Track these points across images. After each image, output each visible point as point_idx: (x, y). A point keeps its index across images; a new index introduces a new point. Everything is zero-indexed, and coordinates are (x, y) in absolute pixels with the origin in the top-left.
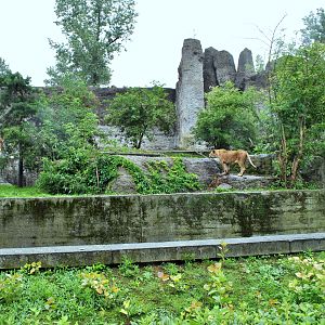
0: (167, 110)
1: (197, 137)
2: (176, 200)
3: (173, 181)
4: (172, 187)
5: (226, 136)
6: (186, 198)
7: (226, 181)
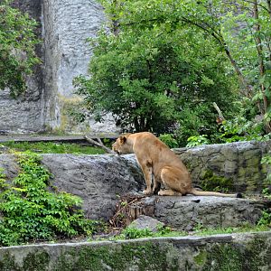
0: (16, 34)
1: (92, 103)
2: (19, 260)
3: (18, 214)
4: (15, 229)
5: (162, 99)
6: (46, 256)
7: (151, 212)
